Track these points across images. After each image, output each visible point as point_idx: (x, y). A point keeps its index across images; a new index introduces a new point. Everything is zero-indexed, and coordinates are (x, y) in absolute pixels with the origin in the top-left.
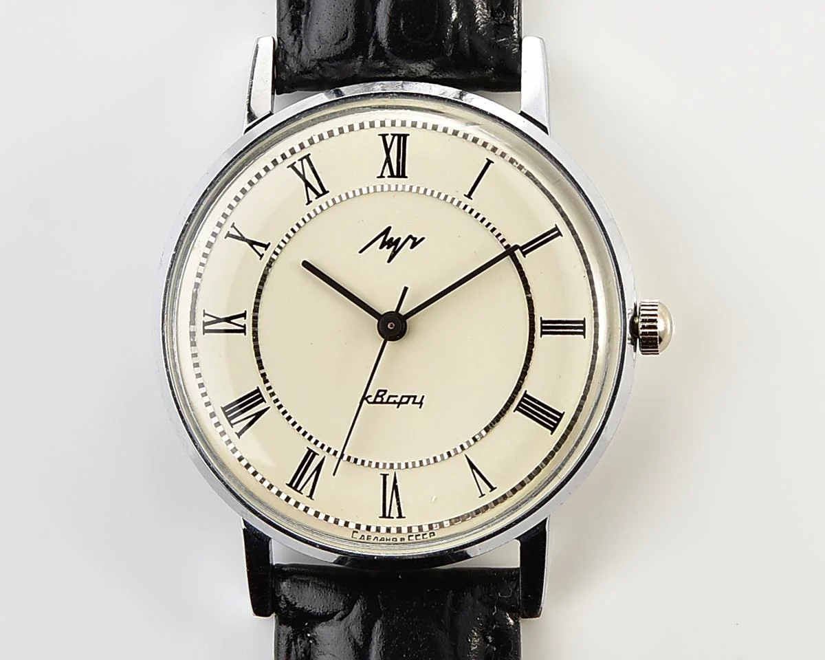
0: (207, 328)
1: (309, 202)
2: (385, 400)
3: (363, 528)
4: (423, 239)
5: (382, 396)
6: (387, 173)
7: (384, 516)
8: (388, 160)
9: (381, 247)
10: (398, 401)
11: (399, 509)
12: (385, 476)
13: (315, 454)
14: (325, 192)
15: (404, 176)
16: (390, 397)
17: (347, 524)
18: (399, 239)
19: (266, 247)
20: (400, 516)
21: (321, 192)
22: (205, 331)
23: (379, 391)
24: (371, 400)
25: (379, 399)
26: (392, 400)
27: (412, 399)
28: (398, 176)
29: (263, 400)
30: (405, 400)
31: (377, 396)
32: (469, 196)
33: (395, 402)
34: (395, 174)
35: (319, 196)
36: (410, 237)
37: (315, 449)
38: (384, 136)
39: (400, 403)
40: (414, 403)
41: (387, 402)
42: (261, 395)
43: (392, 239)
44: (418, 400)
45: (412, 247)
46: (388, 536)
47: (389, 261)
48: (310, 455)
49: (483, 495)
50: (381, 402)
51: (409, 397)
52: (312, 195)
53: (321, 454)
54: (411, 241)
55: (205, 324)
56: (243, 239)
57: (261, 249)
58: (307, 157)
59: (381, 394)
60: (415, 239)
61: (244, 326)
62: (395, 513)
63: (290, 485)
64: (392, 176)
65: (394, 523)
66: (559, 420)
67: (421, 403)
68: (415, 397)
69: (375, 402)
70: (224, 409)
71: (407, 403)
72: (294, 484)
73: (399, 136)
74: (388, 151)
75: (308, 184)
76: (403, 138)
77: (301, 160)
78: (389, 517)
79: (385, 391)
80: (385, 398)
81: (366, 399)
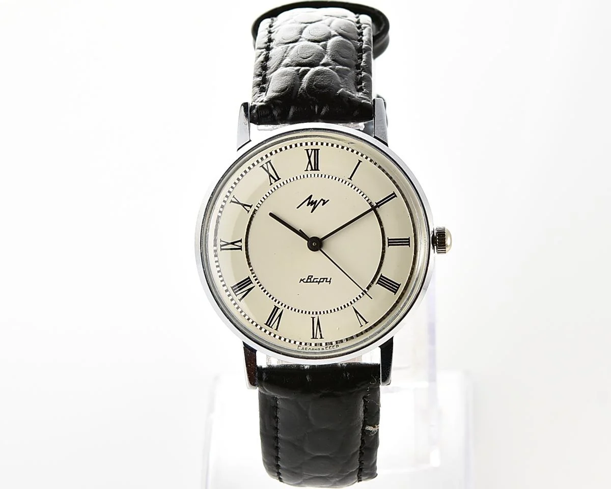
0: (222, 248)
1: (271, 184)
2: (312, 281)
3: (303, 344)
4: (328, 200)
5: (310, 279)
6: (309, 168)
7: (313, 338)
8: (310, 162)
9: (308, 205)
11: (321, 334)
12: (313, 318)
13: (278, 308)
14: (279, 179)
15: (318, 170)
17: (295, 342)
18: (316, 201)
19: (251, 207)
20: (321, 338)
21: (277, 179)
22: (221, 249)
23: (309, 276)
24: (305, 281)
25: (309, 280)
26: (315, 280)
27: (325, 280)
28: (315, 170)
29: (251, 283)
30: (322, 280)
31: (308, 279)
32: (350, 179)
33: (317, 282)
35: (276, 181)
36: (322, 200)
37: (278, 306)
38: (307, 150)
39: (320, 282)
41: (313, 282)
42: (250, 280)
43: (313, 201)
44: (328, 280)
45: (323, 205)
46: (315, 348)
47: (312, 212)
48: (276, 309)
49: (362, 326)
50: (310, 282)
51: (324, 279)
52: (273, 181)
53: (281, 308)
54: (322, 202)
55: (221, 246)
56: (238, 203)
57: (248, 208)
58: (269, 162)
59: (310, 277)
60: (324, 201)
61: (241, 246)
62: (319, 336)
63: (266, 324)
64: (312, 170)
65: (318, 341)
66: (398, 288)
67: (330, 282)
68: (327, 279)
69: (307, 282)
70: (232, 288)
71: (323, 282)
72: (268, 324)
73: (315, 150)
74: (309, 157)
75: (270, 175)
76: (317, 151)
77: (266, 163)
78: (316, 338)
79: (312, 276)
80: (312, 279)
81: (303, 280)
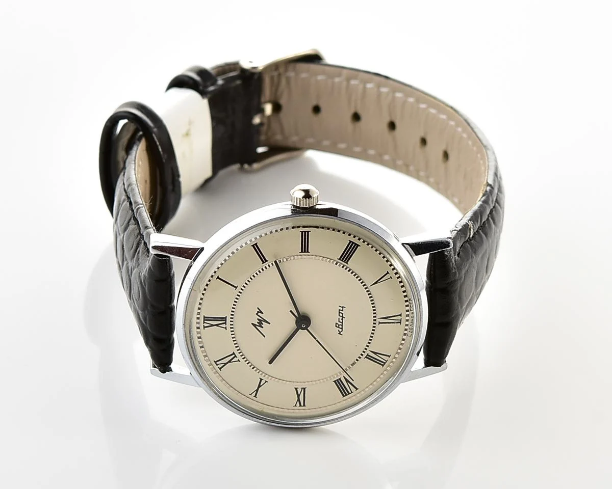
0: (302, 405)
1: (239, 361)
2: (341, 324)
3: (406, 332)
4: (258, 308)
5: (339, 325)
6: (224, 326)
7: (400, 323)
8: (217, 325)
9: (262, 327)
10: (341, 318)
11: (397, 316)
12: (380, 323)
13: (368, 355)
14: (234, 353)
15: (226, 318)
16: (339, 322)
17: (403, 340)
18: (258, 319)
19: (261, 380)
20: (401, 315)
21: (234, 356)
22: (304, 405)
23: (336, 326)
24: (341, 330)
25: (340, 327)
26: (341, 321)
27: (341, 311)
28: (226, 320)
29: (340, 379)
30: (341, 315)
31: (339, 327)
32: (236, 287)
33: (342, 319)
34: (224, 322)
35: (235, 356)
36: (257, 314)
37: (365, 355)
38: (204, 327)
39: (343, 317)
40: (342, 311)
41: (342, 323)
42: (337, 380)
43: (258, 323)
44: (341, 309)
45: (262, 313)
46: (410, 321)
47: (270, 324)
48: (368, 357)
49: (391, 277)
50: (342, 325)
51: (339, 313)
52: (235, 359)
53: (367, 352)
54: (259, 314)
55: (300, 405)
56: (257, 391)
57: (263, 382)
58: (216, 362)
59: (337, 326)
60: (258, 312)
61: (302, 388)
62: (399, 318)
63: (383, 365)
64: (225, 323)
65: (404, 318)
66: (353, 243)
67: (343, 307)
68: (339, 310)
69: (342, 328)
70: (344, 396)
71: (342, 314)
72: (383, 364)
73: (204, 320)
74: (212, 325)
75: (230, 361)
76: (206, 319)
77: (217, 365)
78: (401, 320)
79: (336, 324)
80: (339, 323)
81: (340, 332)
